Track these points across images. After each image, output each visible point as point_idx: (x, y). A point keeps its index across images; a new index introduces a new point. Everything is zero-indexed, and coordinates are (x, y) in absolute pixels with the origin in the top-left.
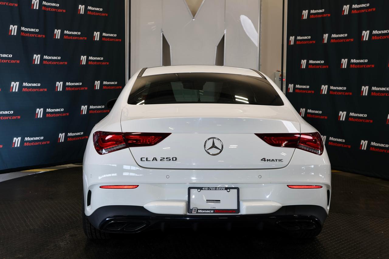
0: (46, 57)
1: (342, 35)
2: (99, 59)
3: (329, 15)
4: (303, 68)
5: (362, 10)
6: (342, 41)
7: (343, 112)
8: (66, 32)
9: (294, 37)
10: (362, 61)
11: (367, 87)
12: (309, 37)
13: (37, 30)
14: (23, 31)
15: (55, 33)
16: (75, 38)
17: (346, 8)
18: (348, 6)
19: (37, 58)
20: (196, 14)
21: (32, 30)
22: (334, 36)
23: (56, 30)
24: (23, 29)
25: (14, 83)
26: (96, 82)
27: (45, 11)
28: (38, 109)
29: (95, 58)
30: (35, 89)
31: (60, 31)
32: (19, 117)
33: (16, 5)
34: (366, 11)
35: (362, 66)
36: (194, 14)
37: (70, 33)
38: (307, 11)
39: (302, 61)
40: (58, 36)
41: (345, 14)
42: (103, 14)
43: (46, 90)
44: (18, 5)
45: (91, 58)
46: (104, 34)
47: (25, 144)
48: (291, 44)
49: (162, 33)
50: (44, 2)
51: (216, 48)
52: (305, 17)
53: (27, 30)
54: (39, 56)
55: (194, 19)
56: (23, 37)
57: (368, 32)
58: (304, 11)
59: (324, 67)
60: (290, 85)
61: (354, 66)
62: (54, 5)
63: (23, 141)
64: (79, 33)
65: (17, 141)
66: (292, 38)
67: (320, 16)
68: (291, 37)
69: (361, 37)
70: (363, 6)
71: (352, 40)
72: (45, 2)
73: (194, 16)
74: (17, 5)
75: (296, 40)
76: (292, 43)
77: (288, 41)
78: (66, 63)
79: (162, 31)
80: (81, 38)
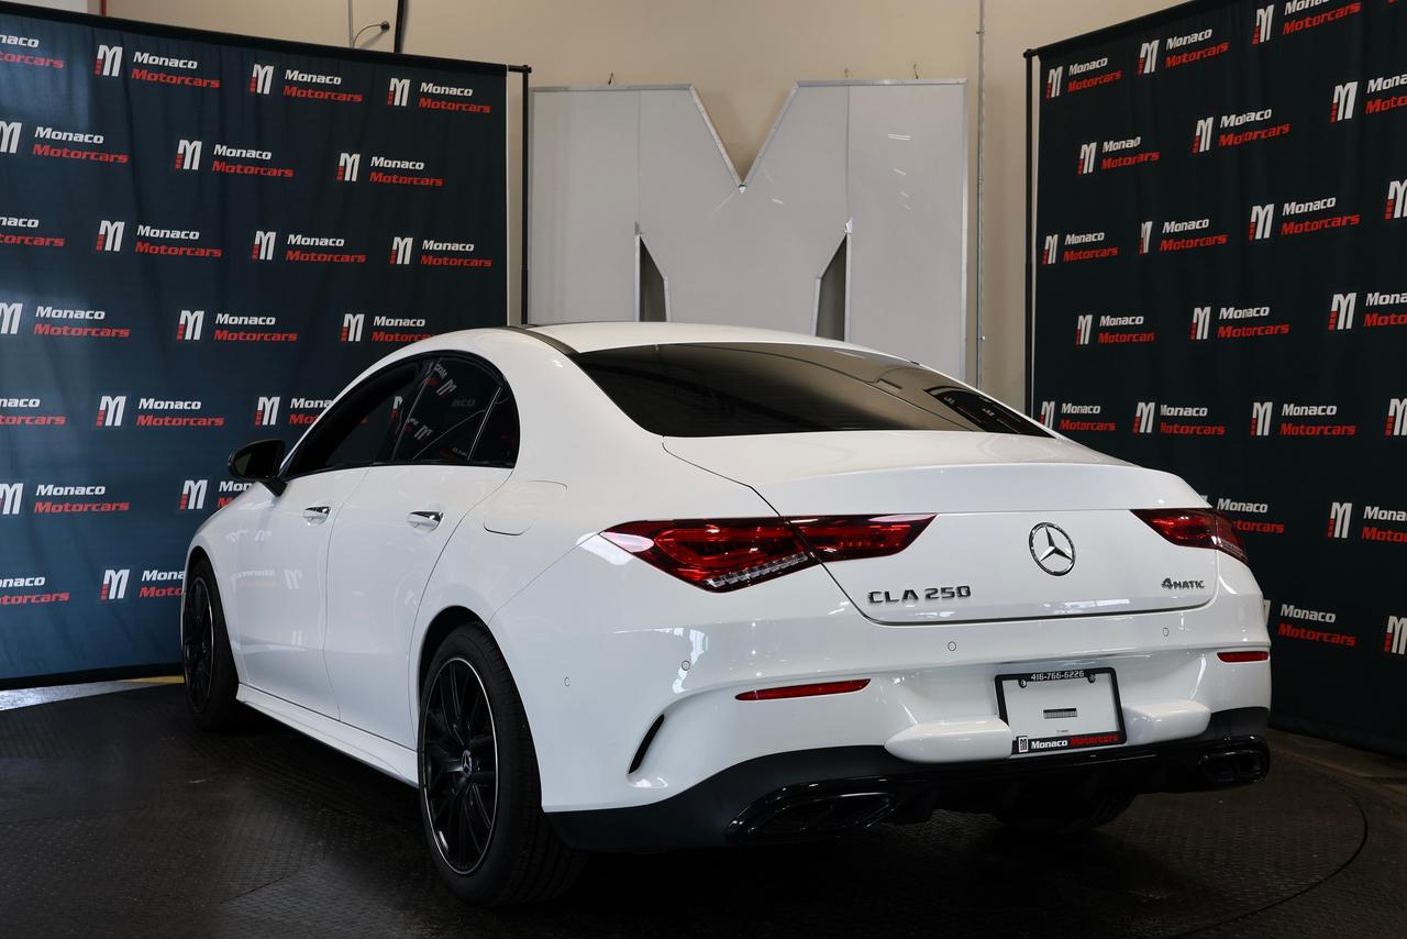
0: (223, 318)
2: (407, 322)
3: (1155, 156)
4: (1082, 343)
5: (1251, 134)
8: (295, 239)
9: (1056, 237)
10: (1252, 313)
11: (1268, 406)
12: (1101, 236)
13: (195, 235)
14: (144, 239)
15: (257, 242)
16: (327, 258)
17: (1205, 127)
18: (1210, 120)
19: (192, 322)
20: (751, 173)
21: (177, 234)
22: (1170, 227)
23: (260, 234)
24: (145, 231)
25: (109, 399)
27: (223, 175)
28: (188, 483)
29: (394, 322)
30: (180, 420)
31: (272, 235)
32: (125, 507)
33: (123, 159)
34: (1263, 136)
35: (1252, 331)
36: (743, 170)
37: (310, 241)
38: (1093, 145)
39: (1081, 318)
40: (267, 254)
41: (1202, 150)
42: (426, 182)
43: (219, 422)
44: (129, 159)
45: (380, 321)
47: (144, 592)
48: (1050, 262)
49: (638, 239)
50: (218, 147)
51: (818, 283)
52: (1088, 167)
53: (159, 233)
54: (201, 314)
55: (743, 189)
56: (146, 257)
57: (1270, 208)
58: (1084, 147)
59: (1144, 338)
60: (1045, 404)
61: (1229, 332)
62: (253, 154)
63: (135, 583)
64: (341, 243)
65: (117, 582)
66: (1052, 242)
67: (1131, 161)
68: (1049, 238)
69: (1247, 226)
70: (1252, 119)
71: (1223, 239)
72: (225, 147)
73: (743, 175)
74: (125, 160)
75: (1061, 247)
76: (1052, 259)
77: (1042, 253)
78: (293, 337)
79: (637, 230)
80: (347, 258)
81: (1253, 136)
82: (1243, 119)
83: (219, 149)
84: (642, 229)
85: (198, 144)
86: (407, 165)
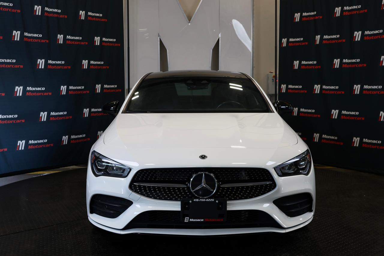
0: (50, 62)
1: (334, 37)
2: (99, 63)
3: (321, 17)
4: (295, 68)
5: (354, 12)
6: (334, 42)
7: (335, 111)
8: (69, 37)
9: (286, 39)
10: (354, 61)
11: (359, 86)
12: (302, 39)
13: (41, 36)
14: (26, 37)
15: (58, 38)
16: (77, 43)
17: (338, 10)
18: (340, 8)
19: (41, 63)
20: (192, 19)
21: (36, 35)
22: (325, 37)
23: (59, 35)
24: (26, 34)
25: (18, 87)
26: (97, 85)
27: (47, 17)
28: (42, 113)
29: (96, 63)
30: (39, 93)
31: (62, 36)
32: (23, 121)
33: (19, 11)
34: (358, 13)
35: (354, 66)
37: (73, 38)
38: (299, 14)
39: (295, 62)
40: (61, 41)
41: (337, 16)
42: (103, 20)
43: (50, 94)
44: (21, 11)
45: (92, 62)
46: (104, 39)
47: (30, 147)
48: (284, 46)
49: (159, 38)
51: (211, 51)
52: (297, 20)
53: (30, 35)
54: (43, 60)
55: (189, 24)
56: (26, 42)
57: (360, 32)
58: (296, 14)
59: (317, 67)
60: (282, 85)
61: (346, 66)
62: (56, 10)
63: (27, 144)
64: (81, 38)
65: (21, 144)
66: (284, 41)
67: (312, 18)
68: (283, 39)
69: (353, 37)
70: (355, 8)
71: (344, 41)
72: (48, 8)
73: (190, 21)
75: (288, 42)
77: (281, 43)
78: (69, 67)
79: (159, 36)
80: (82, 43)
81: (355, 12)
82: (351, 8)
83: (46, 9)
84: (160, 35)
85: (40, 7)
86: (98, 15)
